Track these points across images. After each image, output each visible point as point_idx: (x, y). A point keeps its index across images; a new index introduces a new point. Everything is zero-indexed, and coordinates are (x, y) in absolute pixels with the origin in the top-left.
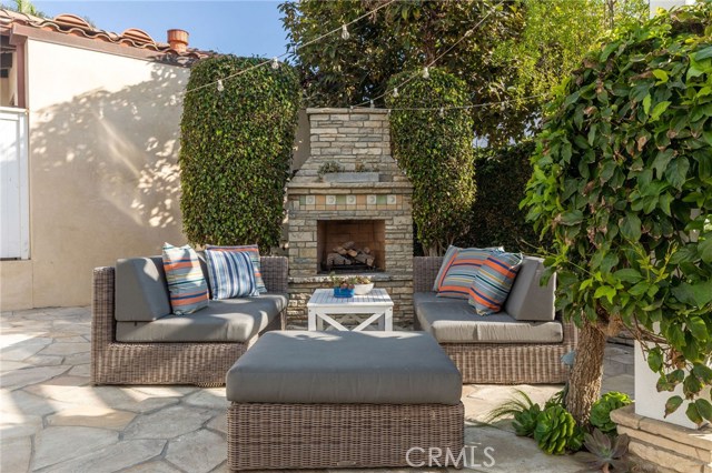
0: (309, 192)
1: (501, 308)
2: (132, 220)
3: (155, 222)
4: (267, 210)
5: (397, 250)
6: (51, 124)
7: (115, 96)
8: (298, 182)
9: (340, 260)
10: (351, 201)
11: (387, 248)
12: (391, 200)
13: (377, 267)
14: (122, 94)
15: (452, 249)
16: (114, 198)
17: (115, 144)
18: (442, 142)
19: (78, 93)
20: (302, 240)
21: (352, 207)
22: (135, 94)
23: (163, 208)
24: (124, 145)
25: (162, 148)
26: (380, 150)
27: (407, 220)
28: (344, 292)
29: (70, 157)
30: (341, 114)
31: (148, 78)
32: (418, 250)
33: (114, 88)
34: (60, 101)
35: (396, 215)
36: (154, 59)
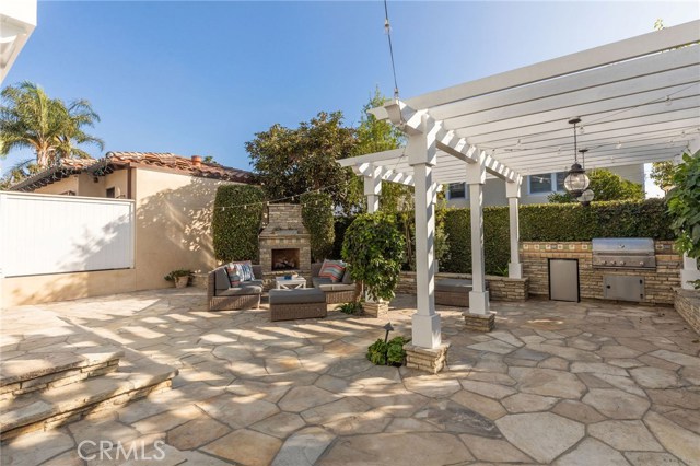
0: (269, 238)
1: (340, 280)
2: (179, 248)
3: (192, 248)
4: (253, 246)
5: (304, 260)
6: (146, 205)
7: (175, 192)
8: (264, 234)
9: (281, 265)
10: (286, 241)
11: (301, 259)
12: (302, 241)
13: (296, 267)
14: (178, 191)
15: (326, 260)
16: (173, 239)
17: (173, 213)
18: (322, 220)
19: (159, 190)
20: (266, 257)
21: (286, 244)
22: (184, 190)
23: (195, 242)
24: (176, 213)
25: (195, 214)
26: (298, 221)
27: (309, 248)
28: (288, 277)
29: (155, 220)
30: (282, 206)
31: (190, 183)
32: (313, 261)
33: (174, 188)
34: (151, 194)
35: (304, 247)
36: (192, 175)
